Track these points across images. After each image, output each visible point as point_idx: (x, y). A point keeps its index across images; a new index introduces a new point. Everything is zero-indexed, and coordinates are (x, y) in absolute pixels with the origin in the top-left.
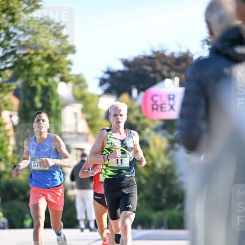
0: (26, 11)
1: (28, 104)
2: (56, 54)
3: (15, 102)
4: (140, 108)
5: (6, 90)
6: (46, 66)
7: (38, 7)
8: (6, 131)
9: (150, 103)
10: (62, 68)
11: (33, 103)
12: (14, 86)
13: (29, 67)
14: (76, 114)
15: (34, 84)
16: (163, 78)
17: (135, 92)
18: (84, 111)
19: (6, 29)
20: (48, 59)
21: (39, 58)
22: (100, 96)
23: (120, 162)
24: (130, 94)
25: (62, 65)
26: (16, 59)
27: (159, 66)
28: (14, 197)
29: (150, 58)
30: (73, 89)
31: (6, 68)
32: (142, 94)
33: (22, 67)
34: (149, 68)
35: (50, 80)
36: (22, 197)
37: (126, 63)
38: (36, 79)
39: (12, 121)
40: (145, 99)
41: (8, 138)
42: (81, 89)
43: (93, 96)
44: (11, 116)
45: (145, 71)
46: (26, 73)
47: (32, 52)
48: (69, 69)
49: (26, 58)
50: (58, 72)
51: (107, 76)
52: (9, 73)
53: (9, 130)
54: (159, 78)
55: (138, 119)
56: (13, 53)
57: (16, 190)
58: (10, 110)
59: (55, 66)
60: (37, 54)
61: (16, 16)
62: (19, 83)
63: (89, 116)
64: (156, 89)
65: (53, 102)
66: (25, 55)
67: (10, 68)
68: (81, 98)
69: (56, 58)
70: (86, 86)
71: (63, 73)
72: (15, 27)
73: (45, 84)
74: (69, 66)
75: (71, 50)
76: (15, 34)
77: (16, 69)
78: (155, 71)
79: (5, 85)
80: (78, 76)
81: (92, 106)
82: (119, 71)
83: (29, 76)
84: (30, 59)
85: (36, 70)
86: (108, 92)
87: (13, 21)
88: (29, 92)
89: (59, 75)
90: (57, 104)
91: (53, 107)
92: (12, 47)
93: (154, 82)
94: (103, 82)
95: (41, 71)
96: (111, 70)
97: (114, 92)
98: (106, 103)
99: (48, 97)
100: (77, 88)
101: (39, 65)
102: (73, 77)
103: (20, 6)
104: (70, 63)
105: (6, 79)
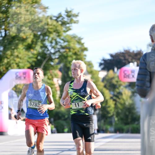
0: (65, 32)
1: (66, 75)
2: (79, 51)
3: (60, 74)
4: (118, 77)
5: (55, 68)
6: (74, 57)
7: (70, 29)
8: (56, 88)
9: (123, 74)
11: (68, 75)
12: (59, 66)
13: (66, 57)
15: (68, 65)
16: (129, 62)
17: (116, 69)
18: (92, 78)
19: (56, 40)
20: (75, 54)
21: (70, 54)
22: (99, 71)
23: (77, 105)
24: (114, 70)
25: (82, 57)
26: (60, 54)
27: (127, 57)
28: (59, 118)
29: (123, 53)
30: (87, 68)
31: (55, 58)
32: (119, 70)
33: (63, 58)
34: (122, 58)
36: (63, 118)
37: (111, 56)
38: (70, 63)
39: (58, 83)
40: (120, 72)
41: (56, 91)
43: (96, 71)
44: (58, 81)
45: (120, 59)
46: (65, 60)
47: (68, 50)
48: (85, 59)
49: (65, 54)
51: (103, 62)
52: (57, 61)
53: (57, 87)
54: (127, 62)
55: (117, 82)
56: (59, 51)
57: (60, 115)
58: (57, 78)
60: (70, 51)
61: (60, 34)
62: (61, 65)
63: (94, 80)
64: (126, 68)
66: (64, 52)
67: (58, 58)
68: (90, 72)
69: (78, 53)
70: (93, 67)
72: (60, 39)
75: (86, 49)
76: (60, 42)
77: (60, 58)
78: (125, 59)
79: (55, 66)
80: (89, 62)
81: (96, 76)
82: (108, 60)
83: (66, 62)
84: (67, 54)
85: (69, 59)
86: (103, 69)
87: (59, 36)
88: (66, 70)
92: (58, 48)
93: (125, 65)
94: (101, 64)
96: (104, 59)
97: (106, 69)
98: (102, 74)
100: (89, 68)
101: (71, 57)
103: (62, 29)
104: (85, 56)
105: (55, 63)
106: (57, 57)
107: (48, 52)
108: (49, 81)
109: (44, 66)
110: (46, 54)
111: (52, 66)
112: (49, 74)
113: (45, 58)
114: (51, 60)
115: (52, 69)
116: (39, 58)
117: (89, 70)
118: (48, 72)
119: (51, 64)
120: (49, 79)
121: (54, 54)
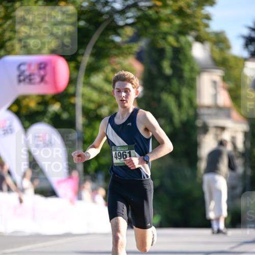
1: (155, 71)
2: (189, 6)
3: (138, 67)
5: (125, 51)
6: (177, 21)
10: (197, 24)
12: (136, 47)
13: (155, 22)
14: (215, 83)
15: (162, 44)
18: (225, 79)
20: (180, 12)
21: (166, 12)
22: (246, 60)
25: (198, 21)
26: (139, 14)
30: (212, 51)
31: (127, 25)
33: (146, 23)
35: (183, 39)
38: (164, 39)
42: (222, 50)
43: (236, 58)
46: (151, 31)
47: (159, 3)
48: (207, 26)
49: (151, 12)
50: (192, 29)
52: (129, 31)
59: (189, 22)
60: (165, 5)
62: (143, 44)
63: (231, 85)
65: (186, 68)
66: (150, 8)
67: (132, 25)
68: (222, 63)
69: (189, 11)
70: (229, 47)
71: (198, 31)
73: (175, 44)
74: (206, 21)
77: (139, 26)
79: (125, 46)
80: (217, 34)
81: (235, 73)
83: (154, 34)
84: (157, 12)
85: (165, 27)
88: (155, 56)
89: (194, 33)
90: (192, 70)
91: (187, 74)
94: (249, 41)
95: (171, 28)
99: (180, 61)
100: (216, 50)
101: (169, 21)
102: (211, 36)
104: (208, 17)
105: (126, 39)
106: (130, 21)
107: (107, 9)
108: (108, 88)
109: (95, 47)
110: (100, 14)
111: (117, 46)
112: (108, 69)
113: (97, 25)
114: (115, 29)
115: (117, 56)
116: (82, 23)
117: (217, 56)
118: (105, 62)
119: (113, 41)
120: (107, 80)
121: (122, 12)
